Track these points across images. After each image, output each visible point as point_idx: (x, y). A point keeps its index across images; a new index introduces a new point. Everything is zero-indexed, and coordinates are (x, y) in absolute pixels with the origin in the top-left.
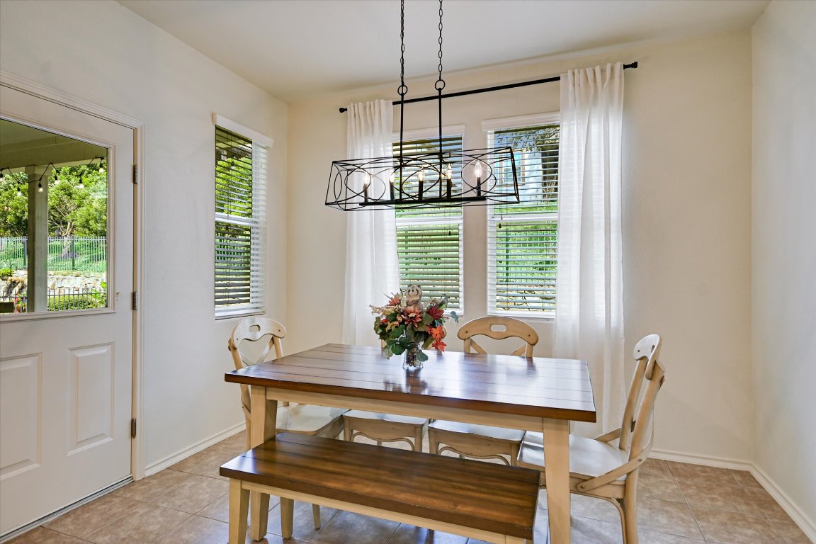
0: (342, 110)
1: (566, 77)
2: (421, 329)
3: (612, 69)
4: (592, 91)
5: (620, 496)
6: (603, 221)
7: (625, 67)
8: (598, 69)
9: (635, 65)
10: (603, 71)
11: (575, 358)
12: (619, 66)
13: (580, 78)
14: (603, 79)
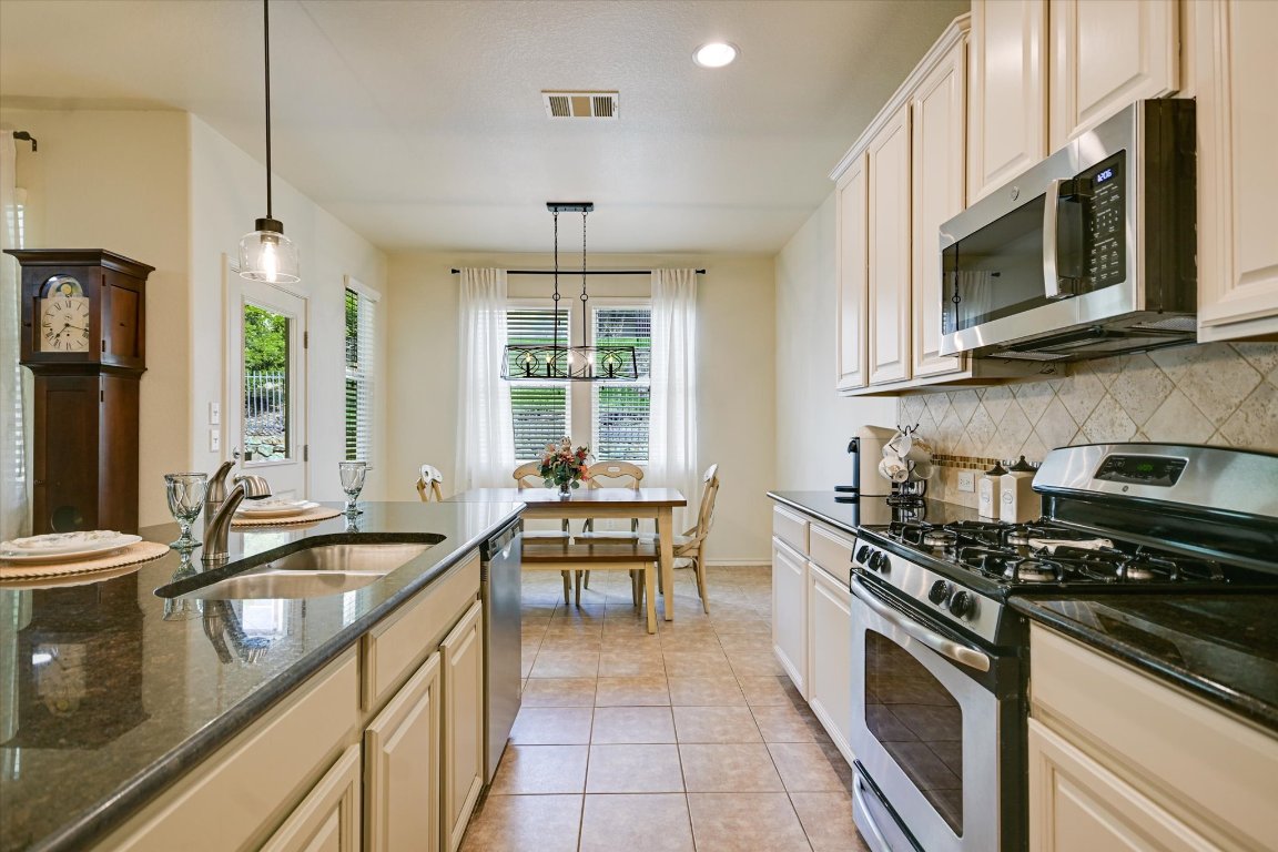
0: (454, 271)
1: (656, 273)
2: (574, 467)
3: (689, 272)
4: (675, 287)
5: (696, 554)
6: (683, 387)
7: (697, 272)
8: (678, 271)
9: (703, 272)
10: (682, 272)
11: (662, 486)
12: (693, 271)
13: (665, 275)
14: (682, 278)
